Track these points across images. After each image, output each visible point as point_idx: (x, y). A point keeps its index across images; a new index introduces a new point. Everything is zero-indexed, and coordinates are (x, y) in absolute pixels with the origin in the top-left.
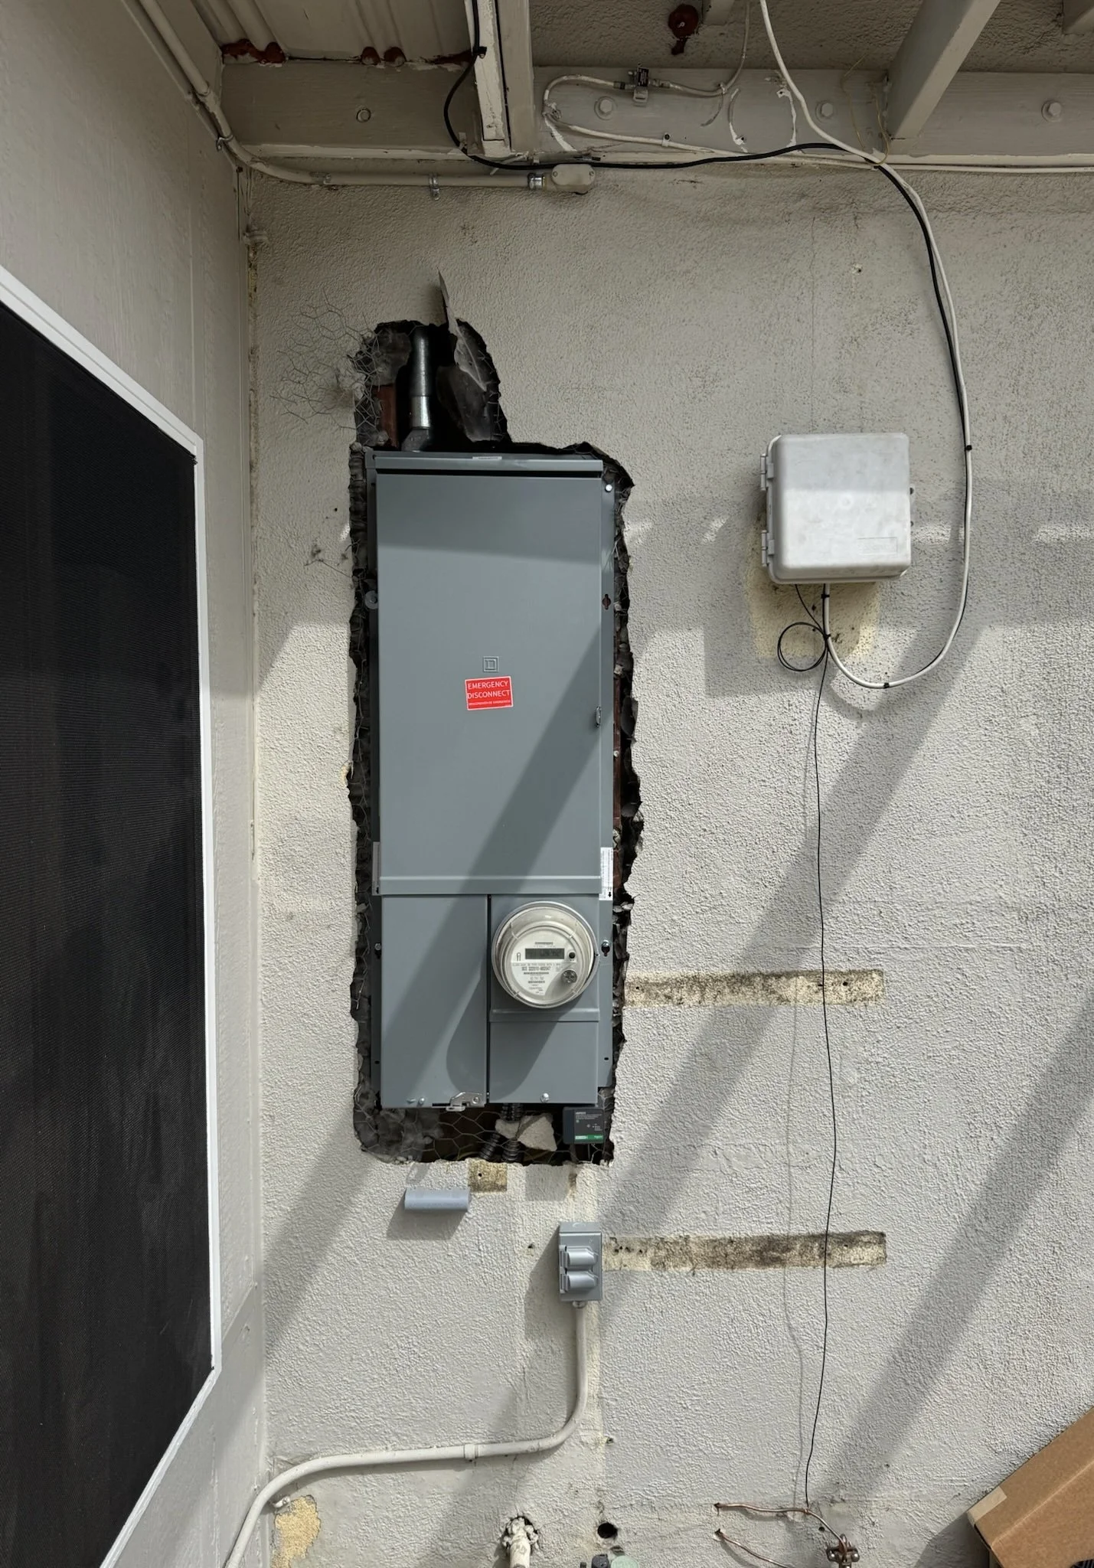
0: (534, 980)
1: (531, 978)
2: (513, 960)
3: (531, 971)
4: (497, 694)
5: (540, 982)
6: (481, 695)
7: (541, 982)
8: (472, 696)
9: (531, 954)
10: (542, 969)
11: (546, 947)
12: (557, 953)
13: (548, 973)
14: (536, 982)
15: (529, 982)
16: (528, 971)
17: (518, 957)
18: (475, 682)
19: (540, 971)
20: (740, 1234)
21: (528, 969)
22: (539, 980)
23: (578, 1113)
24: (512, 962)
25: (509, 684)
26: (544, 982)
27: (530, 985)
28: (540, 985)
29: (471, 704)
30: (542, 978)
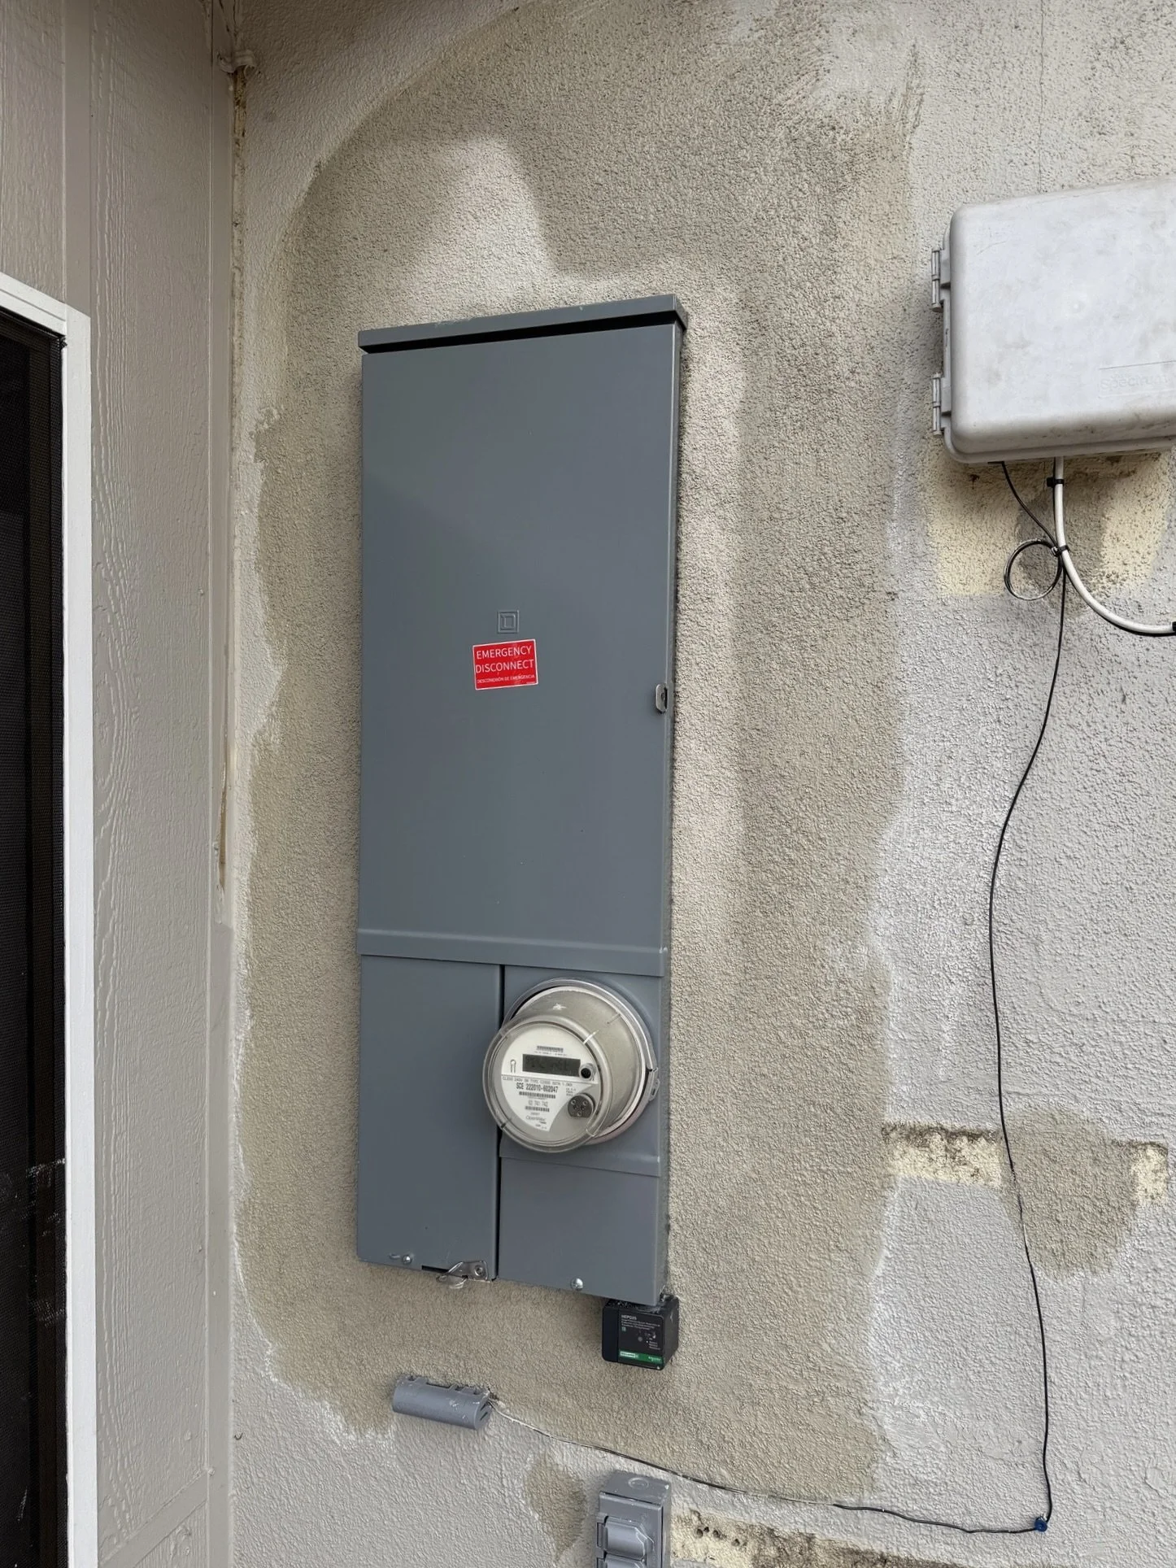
0: (534, 1105)
1: (530, 1102)
2: (505, 1070)
3: (529, 1091)
4: (517, 665)
5: (542, 1109)
6: (494, 667)
7: (544, 1110)
8: (482, 669)
9: (533, 1063)
10: (545, 1089)
11: (553, 1054)
12: (567, 1067)
13: (554, 1097)
14: (537, 1109)
15: (527, 1108)
16: (525, 1090)
17: (513, 1067)
18: (485, 649)
19: (542, 1092)
20: (898, 1550)
21: (525, 1087)
22: (541, 1106)
23: (623, 1316)
24: (503, 1073)
25: (532, 650)
26: (548, 1110)
27: (529, 1113)
28: (542, 1114)
29: (480, 681)
30: (545, 1104)
